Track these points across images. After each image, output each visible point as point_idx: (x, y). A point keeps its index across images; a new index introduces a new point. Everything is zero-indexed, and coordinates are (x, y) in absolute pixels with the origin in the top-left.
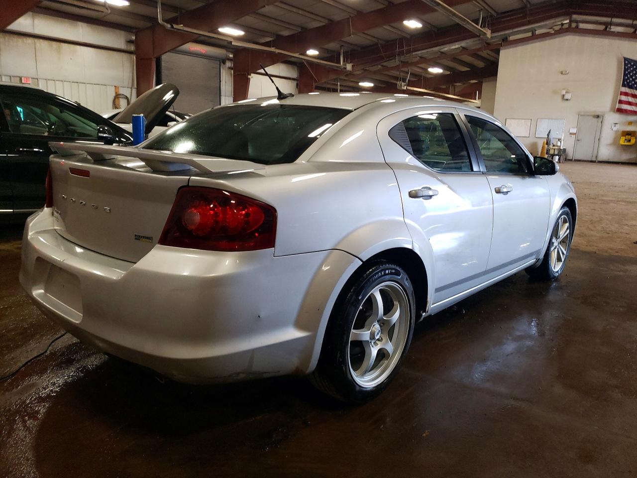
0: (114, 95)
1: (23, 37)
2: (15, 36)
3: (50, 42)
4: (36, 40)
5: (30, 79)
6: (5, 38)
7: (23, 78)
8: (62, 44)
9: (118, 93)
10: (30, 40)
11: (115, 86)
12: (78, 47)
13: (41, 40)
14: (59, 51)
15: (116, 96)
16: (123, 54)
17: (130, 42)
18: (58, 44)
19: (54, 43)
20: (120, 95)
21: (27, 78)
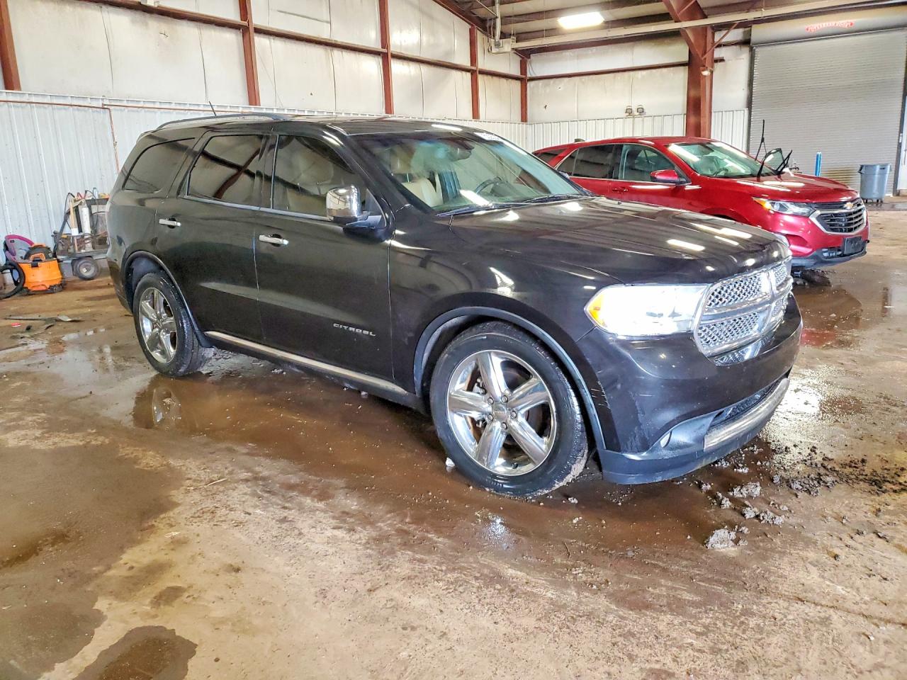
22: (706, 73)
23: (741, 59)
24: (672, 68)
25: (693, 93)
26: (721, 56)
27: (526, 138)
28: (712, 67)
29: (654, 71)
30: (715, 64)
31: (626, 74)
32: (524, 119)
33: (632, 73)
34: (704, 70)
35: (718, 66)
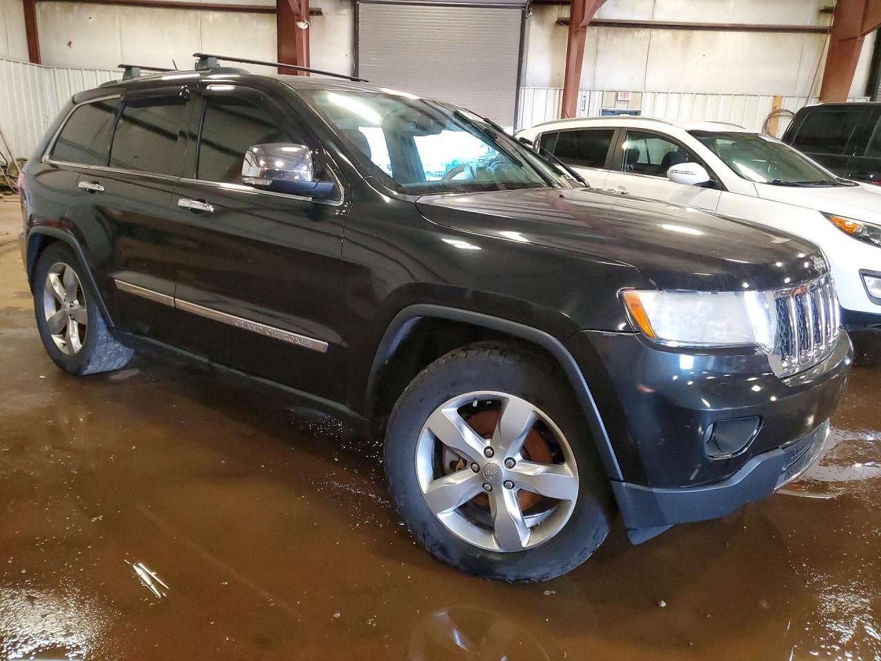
0: (769, 111)
1: (633, 29)
2: (624, 29)
3: (675, 31)
4: (655, 32)
5: (631, 93)
6: (607, 35)
7: (620, 93)
8: (694, 32)
9: (777, 109)
10: (643, 33)
11: (775, 96)
12: (722, 34)
13: (661, 31)
14: (686, 44)
15: (773, 113)
16: (805, 35)
17: (826, 11)
18: (688, 32)
19: (681, 34)
20: (780, 111)
21: (626, 93)
22: (302, 25)
23: (341, 15)
24: (255, 14)
25: (285, 51)
26: (318, 6)
27: (42, 89)
28: (308, 19)
29: (231, 14)
30: (311, 17)
31: (192, 14)
32: (34, 56)
33: (199, 13)
34: (300, 21)
35: (315, 18)
